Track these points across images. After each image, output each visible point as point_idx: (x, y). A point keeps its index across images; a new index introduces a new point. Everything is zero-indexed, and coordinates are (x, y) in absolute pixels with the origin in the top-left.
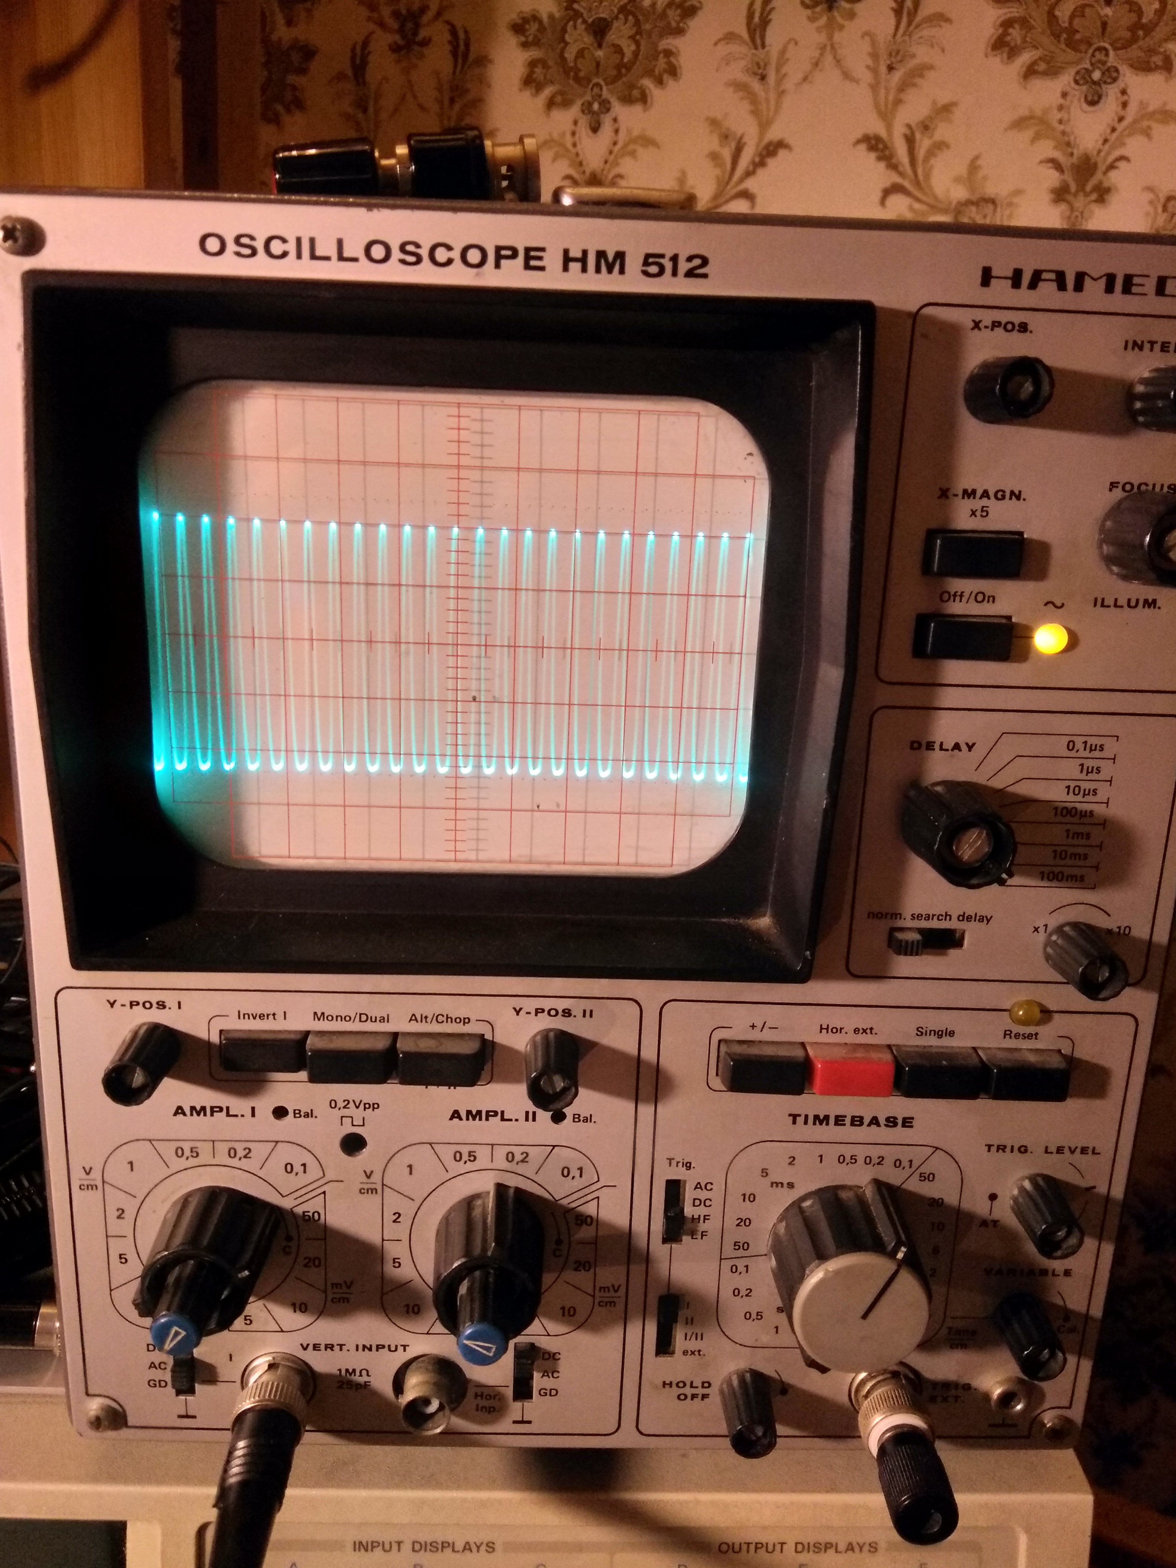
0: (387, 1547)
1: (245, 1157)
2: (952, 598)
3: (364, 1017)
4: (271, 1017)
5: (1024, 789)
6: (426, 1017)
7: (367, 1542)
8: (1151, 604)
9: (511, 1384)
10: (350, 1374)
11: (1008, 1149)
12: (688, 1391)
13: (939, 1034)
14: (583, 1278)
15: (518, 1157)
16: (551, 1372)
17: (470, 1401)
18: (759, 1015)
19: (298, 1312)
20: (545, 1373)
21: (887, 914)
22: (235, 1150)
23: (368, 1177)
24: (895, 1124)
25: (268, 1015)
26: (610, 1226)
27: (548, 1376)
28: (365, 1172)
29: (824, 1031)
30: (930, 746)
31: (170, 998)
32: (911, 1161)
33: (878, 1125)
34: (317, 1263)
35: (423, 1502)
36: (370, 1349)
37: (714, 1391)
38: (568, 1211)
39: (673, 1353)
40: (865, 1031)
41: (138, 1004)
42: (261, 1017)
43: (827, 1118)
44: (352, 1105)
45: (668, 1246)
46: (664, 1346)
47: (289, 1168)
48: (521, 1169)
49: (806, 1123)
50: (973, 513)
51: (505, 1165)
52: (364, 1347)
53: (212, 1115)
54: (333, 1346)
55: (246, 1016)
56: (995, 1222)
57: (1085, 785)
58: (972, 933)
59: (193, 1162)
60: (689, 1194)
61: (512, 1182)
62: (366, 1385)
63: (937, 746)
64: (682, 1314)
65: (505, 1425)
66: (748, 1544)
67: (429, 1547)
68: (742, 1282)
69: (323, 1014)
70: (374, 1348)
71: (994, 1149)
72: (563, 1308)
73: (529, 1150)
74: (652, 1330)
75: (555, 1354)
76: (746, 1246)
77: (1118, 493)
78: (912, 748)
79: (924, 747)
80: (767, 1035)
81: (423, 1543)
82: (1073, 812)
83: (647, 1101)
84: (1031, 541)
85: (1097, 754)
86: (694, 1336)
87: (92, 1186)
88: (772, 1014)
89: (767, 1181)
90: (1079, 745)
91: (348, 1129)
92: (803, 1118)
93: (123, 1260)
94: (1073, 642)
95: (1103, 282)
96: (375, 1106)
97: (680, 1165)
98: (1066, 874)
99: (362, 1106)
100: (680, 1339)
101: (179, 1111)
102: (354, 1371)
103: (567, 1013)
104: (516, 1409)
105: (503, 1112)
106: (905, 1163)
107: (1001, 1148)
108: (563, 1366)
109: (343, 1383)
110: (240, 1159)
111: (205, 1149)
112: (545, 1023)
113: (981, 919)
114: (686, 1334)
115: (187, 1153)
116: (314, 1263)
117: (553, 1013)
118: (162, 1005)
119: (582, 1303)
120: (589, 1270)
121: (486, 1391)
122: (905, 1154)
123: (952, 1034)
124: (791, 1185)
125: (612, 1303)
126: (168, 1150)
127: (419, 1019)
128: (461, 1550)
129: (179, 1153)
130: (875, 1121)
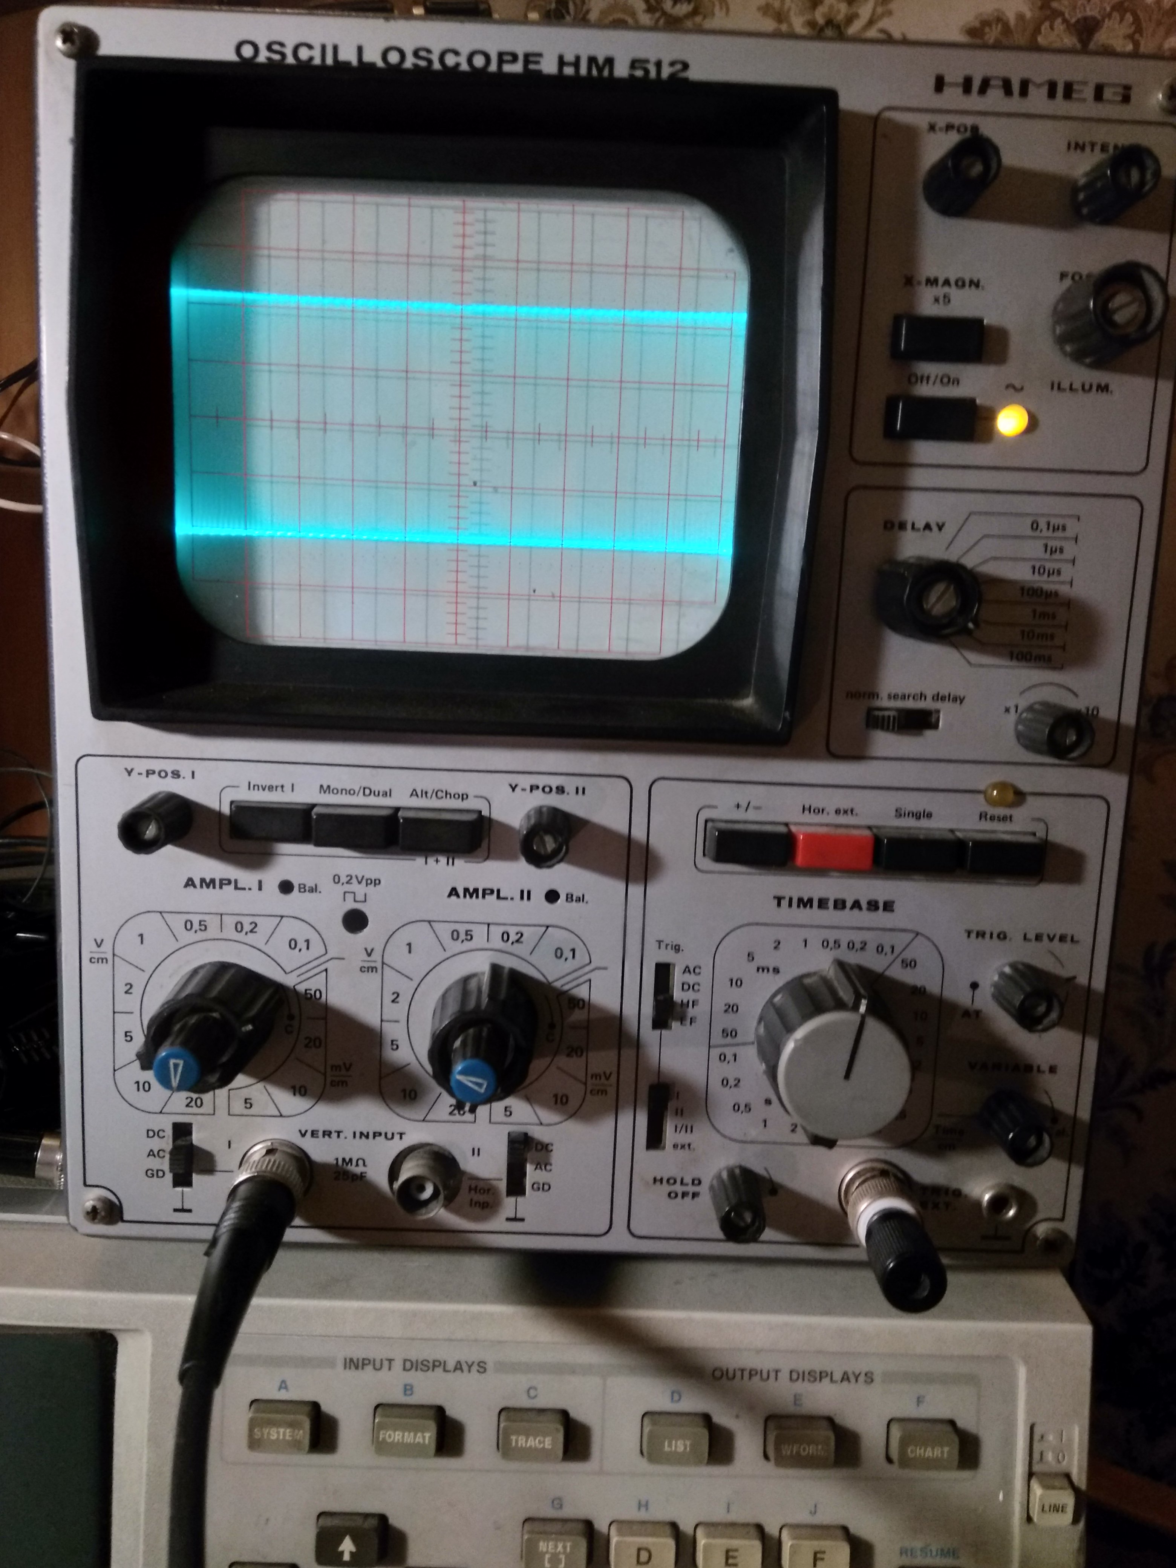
0: (378, 1365)
1: (251, 931)
2: (919, 381)
3: (367, 791)
4: (279, 789)
5: (991, 569)
6: (426, 793)
7: (358, 1359)
8: (1104, 388)
9: (504, 1176)
10: (347, 1164)
11: (988, 936)
12: (678, 1188)
13: (918, 816)
14: (575, 1064)
15: (513, 938)
16: (543, 1164)
17: (464, 1196)
18: (743, 794)
19: (297, 1094)
20: (538, 1165)
21: (864, 694)
22: (242, 924)
23: (369, 955)
24: (877, 908)
25: (277, 787)
26: (600, 1010)
27: (541, 1168)
28: (366, 949)
29: (807, 812)
30: (902, 526)
31: (184, 768)
32: (893, 948)
33: (860, 908)
34: (317, 1044)
35: (415, 1314)
36: (367, 1137)
37: (704, 1189)
38: (561, 994)
39: (664, 1148)
40: (846, 812)
41: (154, 772)
42: (271, 788)
43: (810, 901)
44: (354, 880)
45: (658, 1032)
46: (655, 1140)
47: (293, 944)
48: (517, 949)
49: (790, 905)
50: (937, 300)
51: (500, 945)
52: (362, 1134)
53: (221, 887)
54: (331, 1132)
55: (256, 787)
56: (978, 1013)
57: (1049, 566)
58: (946, 714)
59: (201, 935)
60: (678, 978)
61: (508, 963)
62: (362, 1176)
63: (909, 526)
64: (672, 1105)
65: (498, 1223)
66: (742, 1370)
67: (420, 1366)
68: (730, 1071)
69: (329, 787)
70: (371, 1135)
71: (973, 935)
72: (556, 1096)
73: (523, 929)
74: (642, 1120)
75: (547, 1145)
76: (733, 1033)
77: (1068, 282)
78: (885, 527)
79: (896, 527)
80: (751, 815)
81: (414, 1362)
82: (1039, 592)
83: (636, 881)
84: (990, 328)
85: (1059, 534)
86: (684, 1128)
87: (102, 959)
88: (756, 794)
89: (753, 966)
90: (1043, 525)
91: (350, 905)
92: (787, 900)
93: (129, 1038)
94: (1033, 424)
95: (1045, 90)
96: (377, 882)
97: (669, 947)
98: (1034, 655)
99: (364, 882)
100: (670, 1134)
101: (190, 883)
102: (351, 1160)
103: (561, 790)
104: (509, 1205)
105: (498, 891)
106: (887, 949)
107: (981, 934)
108: (557, 1157)
109: (339, 1173)
110: (246, 933)
111: (213, 923)
112: (540, 800)
113: (955, 699)
114: (676, 1127)
115: (196, 926)
116: (315, 1044)
117: (547, 790)
118: (176, 774)
119: (575, 1091)
120: (581, 1055)
121: (481, 1185)
122: (887, 940)
123: (929, 815)
124: (776, 971)
125: (604, 1092)
126: (177, 922)
127: (419, 794)
128: (452, 1370)
129: (188, 925)
130: (857, 905)
